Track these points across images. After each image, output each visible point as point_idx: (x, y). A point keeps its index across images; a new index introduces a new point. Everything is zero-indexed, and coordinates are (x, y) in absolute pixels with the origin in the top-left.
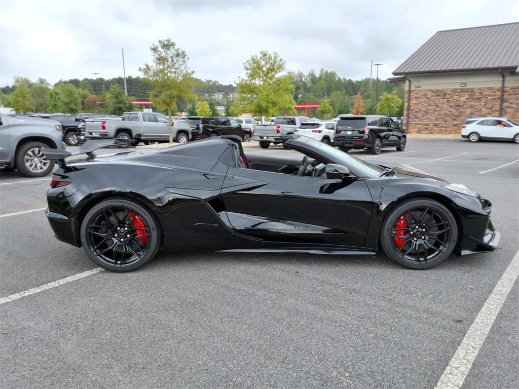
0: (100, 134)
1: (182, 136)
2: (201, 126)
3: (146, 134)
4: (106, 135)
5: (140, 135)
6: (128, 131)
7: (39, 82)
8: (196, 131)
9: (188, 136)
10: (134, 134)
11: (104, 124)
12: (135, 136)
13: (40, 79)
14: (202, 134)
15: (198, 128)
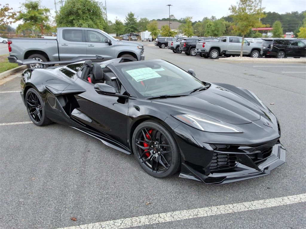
0: (201, 50)
1: (255, 52)
2: (272, 46)
3: (229, 50)
4: (205, 50)
5: (225, 51)
6: (218, 49)
7: (211, 18)
8: (268, 49)
9: (260, 52)
10: (221, 51)
11: (204, 44)
12: (222, 52)
13: (212, 16)
14: (272, 51)
15: (269, 47)
